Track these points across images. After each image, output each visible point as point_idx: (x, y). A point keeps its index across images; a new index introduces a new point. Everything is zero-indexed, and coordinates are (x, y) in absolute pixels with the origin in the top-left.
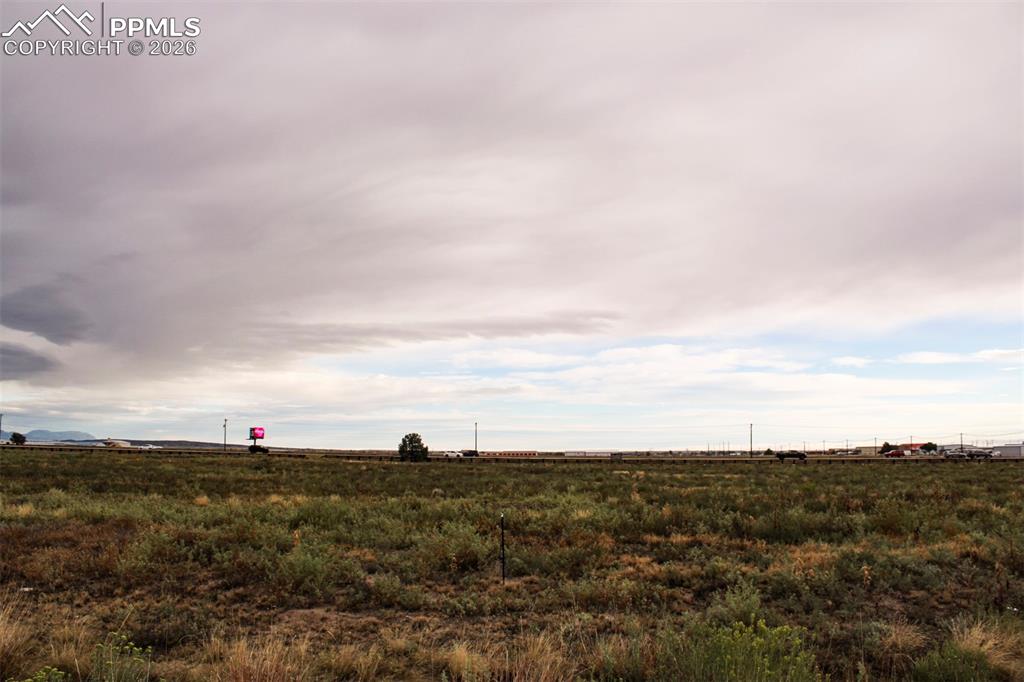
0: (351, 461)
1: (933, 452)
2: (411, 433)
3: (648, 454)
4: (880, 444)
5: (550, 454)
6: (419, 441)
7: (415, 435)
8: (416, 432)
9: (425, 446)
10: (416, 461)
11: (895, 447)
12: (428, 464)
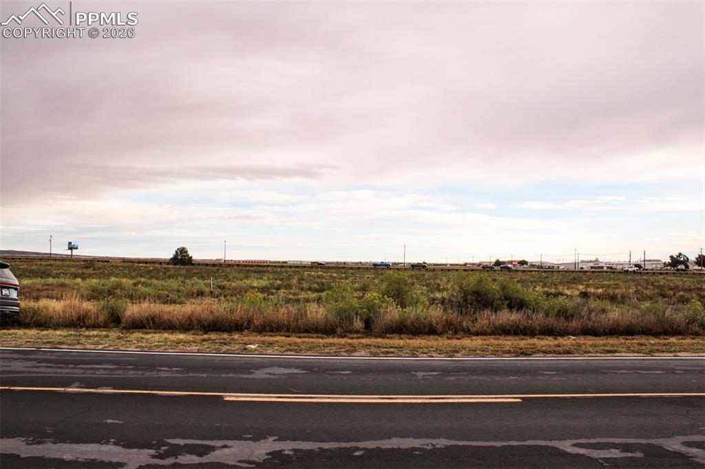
0: (141, 265)
1: (525, 266)
2: (181, 246)
3: (345, 263)
4: (494, 260)
5: (279, 262)
6: (186, 252)
7: (184, 248)
8: (185, 246)
9: (190, 256)
10: (184, 265)
11: (504, 263)
12: (192, 267)
